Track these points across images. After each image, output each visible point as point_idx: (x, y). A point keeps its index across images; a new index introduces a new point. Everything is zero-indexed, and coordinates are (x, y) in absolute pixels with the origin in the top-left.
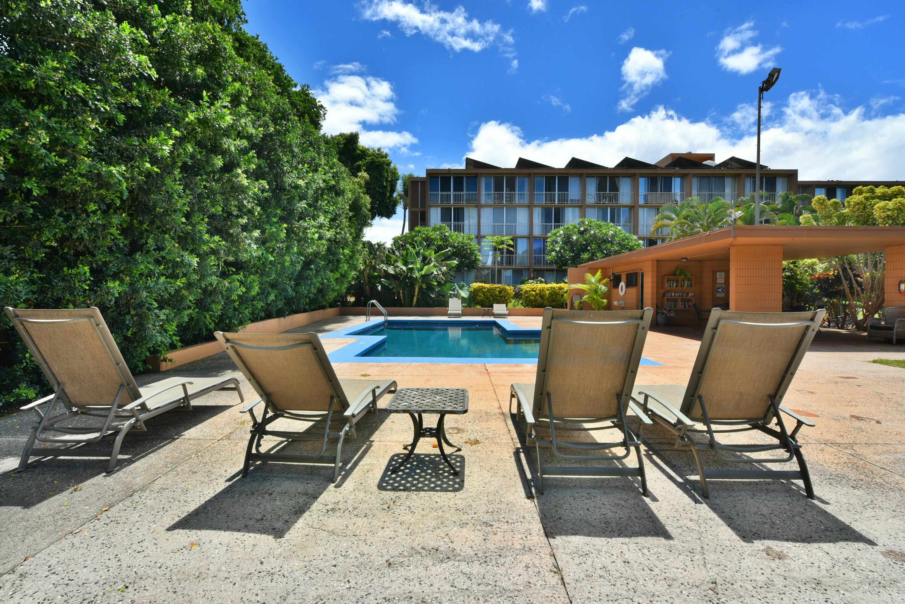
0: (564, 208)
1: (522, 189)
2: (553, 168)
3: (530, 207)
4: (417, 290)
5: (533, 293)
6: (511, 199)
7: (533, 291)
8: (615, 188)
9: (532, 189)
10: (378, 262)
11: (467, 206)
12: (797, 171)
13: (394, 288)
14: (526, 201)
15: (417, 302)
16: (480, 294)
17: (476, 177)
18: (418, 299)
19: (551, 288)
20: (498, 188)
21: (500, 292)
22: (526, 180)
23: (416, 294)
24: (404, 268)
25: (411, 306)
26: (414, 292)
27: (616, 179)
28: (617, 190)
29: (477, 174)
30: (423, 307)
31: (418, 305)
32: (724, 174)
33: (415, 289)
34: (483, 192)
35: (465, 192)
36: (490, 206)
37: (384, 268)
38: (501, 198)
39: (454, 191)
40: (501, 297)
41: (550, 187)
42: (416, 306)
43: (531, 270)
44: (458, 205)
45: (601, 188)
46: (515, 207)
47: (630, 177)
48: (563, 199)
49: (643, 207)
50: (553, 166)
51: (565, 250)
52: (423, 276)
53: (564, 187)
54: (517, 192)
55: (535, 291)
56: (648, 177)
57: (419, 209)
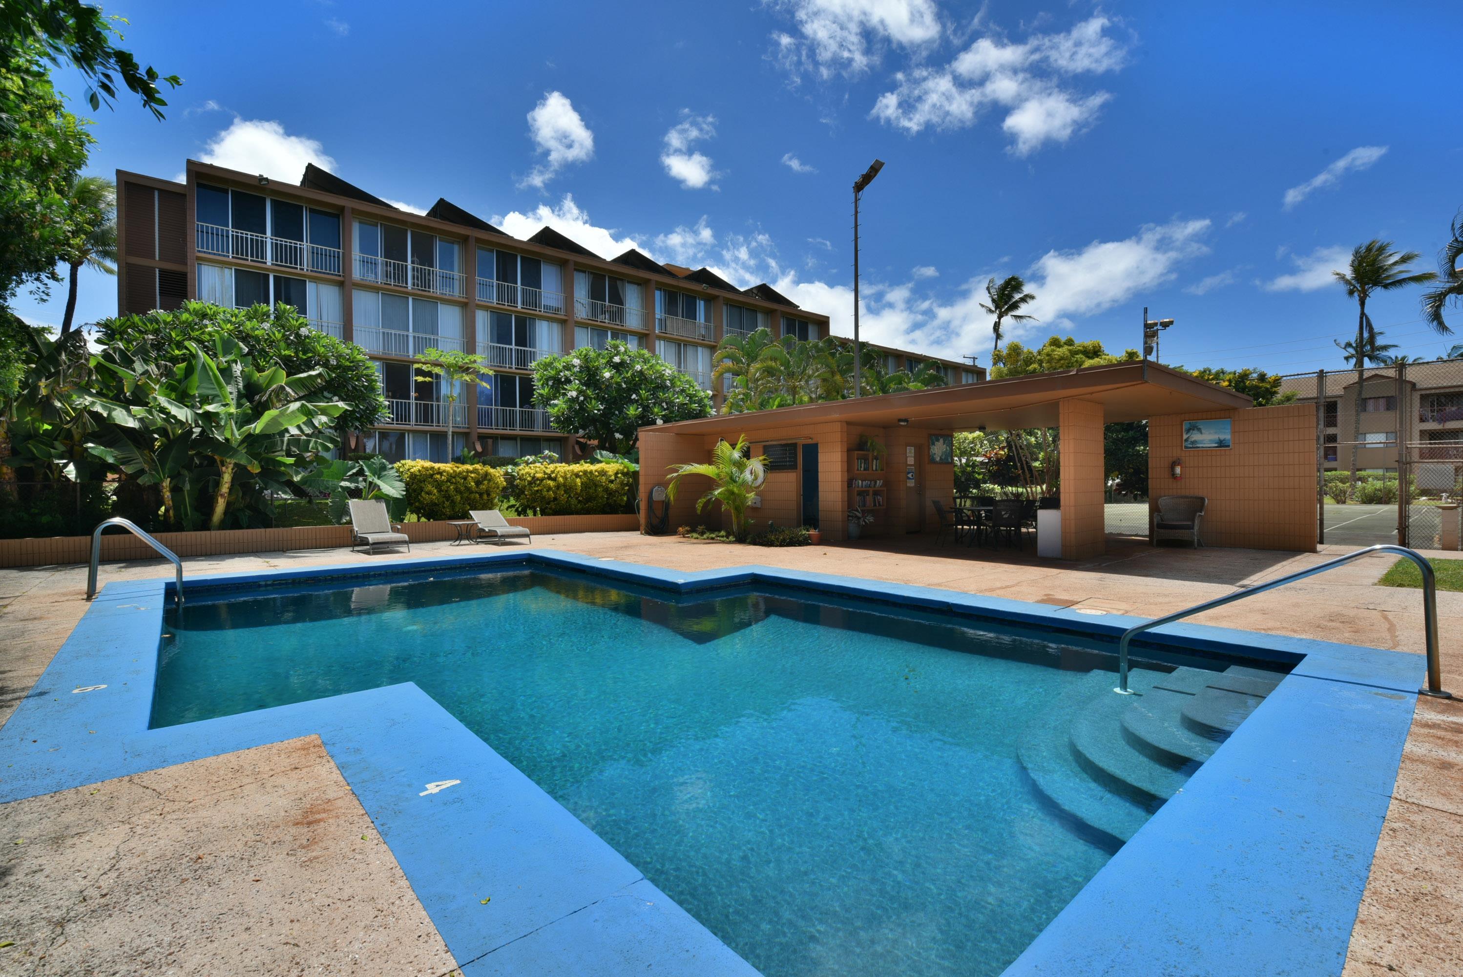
0: (533, 318)
1: (447, 264)
2: (511, 238)
3: (466, 306)
4: (227, 478)
5: (551, 483)
6: (423, 280)
7: (550, 478)
8: (617, 299)
9: (468, 268)
10: (64, 387)
11: (315, 280)
12: (828, 318)
13: (142, 472)
14: (457, 293)
15: (226, 512)
16: (429, 487)
17: (337, 216)
18: (228, 505)
19: (585, 472)
20: (394, 250)
21: (478, 483)
22: (456, 248)
23: (225, 489)
24: (182, 413)
25: (205, 525)
26: (218, 484)
27: (619, 283)
28: (620, 302)
29: (342, 209)
30: (249, 527)
31: (232, 521)
32: (756, 306)
33: (220, 475)
34: (356, 254)
35: (305, 245)
36: (374, 289)
37: (98, 408)
38: (400, 274)
39: (275, 233)
40: (481, 495)
41: (506, 274)
42: (224, 525)
43: (474, 437)
44: (287, 271)
45: (596, 293)
46: (435, 301)
47: (639, 284)
48: (532, 300)
49: (659, 338)
50: (510, 234)
51: (586, 397)
52: (250, 440)
53: (533, 279)
54: (437, 269)
55: (554, 479)
56: (665, 291)
57: (157, 261)
